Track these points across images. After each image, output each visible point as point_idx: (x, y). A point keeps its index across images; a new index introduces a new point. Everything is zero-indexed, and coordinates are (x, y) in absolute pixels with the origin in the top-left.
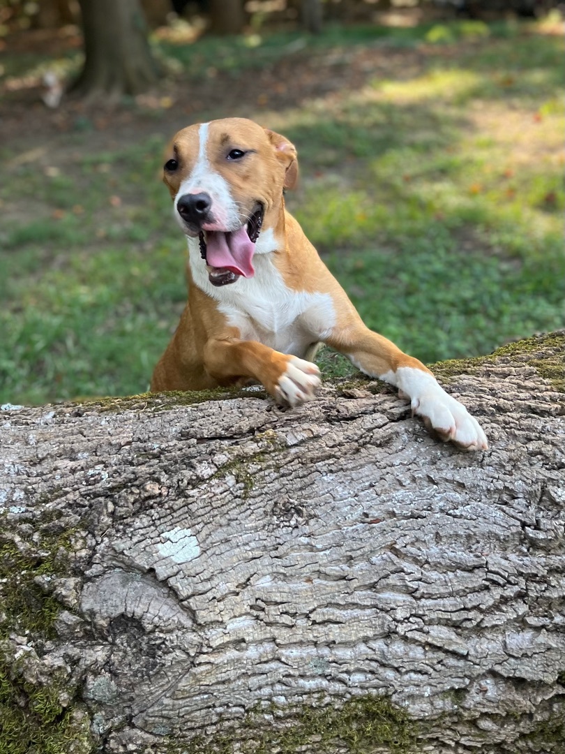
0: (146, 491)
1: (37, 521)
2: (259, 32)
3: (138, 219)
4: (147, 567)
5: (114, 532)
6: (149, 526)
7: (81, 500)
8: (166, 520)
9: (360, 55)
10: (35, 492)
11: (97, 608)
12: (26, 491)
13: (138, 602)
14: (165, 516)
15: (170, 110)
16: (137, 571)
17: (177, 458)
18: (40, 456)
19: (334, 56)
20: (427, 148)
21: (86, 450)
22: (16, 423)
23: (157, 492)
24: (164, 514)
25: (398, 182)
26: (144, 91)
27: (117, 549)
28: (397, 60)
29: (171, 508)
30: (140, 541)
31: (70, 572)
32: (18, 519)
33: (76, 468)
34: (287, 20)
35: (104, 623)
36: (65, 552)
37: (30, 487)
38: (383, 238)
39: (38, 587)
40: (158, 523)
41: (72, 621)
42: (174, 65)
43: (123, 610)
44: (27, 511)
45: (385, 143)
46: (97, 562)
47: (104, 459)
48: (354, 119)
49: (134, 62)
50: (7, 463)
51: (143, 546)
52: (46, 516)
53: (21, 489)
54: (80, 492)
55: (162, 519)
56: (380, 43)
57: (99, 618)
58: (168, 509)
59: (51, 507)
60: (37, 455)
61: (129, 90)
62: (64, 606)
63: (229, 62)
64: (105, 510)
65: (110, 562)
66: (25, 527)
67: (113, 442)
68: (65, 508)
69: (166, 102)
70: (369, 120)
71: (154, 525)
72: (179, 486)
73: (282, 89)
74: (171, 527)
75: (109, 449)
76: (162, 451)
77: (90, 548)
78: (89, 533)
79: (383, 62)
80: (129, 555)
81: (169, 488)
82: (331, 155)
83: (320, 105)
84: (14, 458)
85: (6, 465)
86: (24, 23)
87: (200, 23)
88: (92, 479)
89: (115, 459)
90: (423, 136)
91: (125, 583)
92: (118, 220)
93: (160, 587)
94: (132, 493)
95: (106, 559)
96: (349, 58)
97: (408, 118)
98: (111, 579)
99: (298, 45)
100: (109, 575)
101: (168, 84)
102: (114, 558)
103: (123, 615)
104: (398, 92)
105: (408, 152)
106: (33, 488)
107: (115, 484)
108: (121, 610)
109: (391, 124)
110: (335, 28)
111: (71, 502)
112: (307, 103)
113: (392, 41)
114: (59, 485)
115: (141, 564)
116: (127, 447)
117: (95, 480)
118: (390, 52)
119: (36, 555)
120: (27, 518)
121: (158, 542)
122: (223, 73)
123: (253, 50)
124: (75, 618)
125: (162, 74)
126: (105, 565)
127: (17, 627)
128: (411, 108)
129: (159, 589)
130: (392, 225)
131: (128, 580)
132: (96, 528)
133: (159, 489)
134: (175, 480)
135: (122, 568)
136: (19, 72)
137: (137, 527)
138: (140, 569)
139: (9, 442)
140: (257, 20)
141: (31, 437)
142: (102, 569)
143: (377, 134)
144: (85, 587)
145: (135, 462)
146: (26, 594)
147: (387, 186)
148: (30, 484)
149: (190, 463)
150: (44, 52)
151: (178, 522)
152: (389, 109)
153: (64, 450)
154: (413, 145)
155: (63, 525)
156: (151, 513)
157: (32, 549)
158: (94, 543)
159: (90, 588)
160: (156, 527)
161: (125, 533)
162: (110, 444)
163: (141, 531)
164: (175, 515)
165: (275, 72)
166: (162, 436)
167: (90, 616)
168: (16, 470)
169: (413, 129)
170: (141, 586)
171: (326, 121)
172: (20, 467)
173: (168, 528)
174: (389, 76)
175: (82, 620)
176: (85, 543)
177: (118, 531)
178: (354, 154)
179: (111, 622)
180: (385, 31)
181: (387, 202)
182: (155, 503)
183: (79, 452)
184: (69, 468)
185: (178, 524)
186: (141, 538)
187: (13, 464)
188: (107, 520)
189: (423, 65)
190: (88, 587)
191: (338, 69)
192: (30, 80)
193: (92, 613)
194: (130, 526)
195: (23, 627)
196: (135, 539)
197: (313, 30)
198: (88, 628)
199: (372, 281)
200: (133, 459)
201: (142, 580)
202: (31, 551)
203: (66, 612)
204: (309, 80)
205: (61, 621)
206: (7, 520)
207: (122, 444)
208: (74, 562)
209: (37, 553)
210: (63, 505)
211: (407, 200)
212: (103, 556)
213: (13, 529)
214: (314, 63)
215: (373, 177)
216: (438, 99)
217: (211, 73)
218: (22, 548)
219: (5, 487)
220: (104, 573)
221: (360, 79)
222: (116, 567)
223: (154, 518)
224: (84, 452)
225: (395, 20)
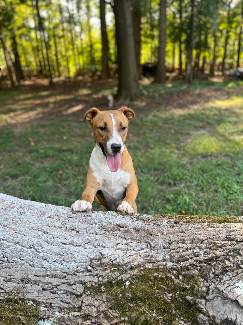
0: (226, 264)
1: (179, 270)
2: (171, 83)
3: (138, 142)
4: (234, 299)
5: (216, 281)
6: (229, 280)
7: (195, 263)
8: (235, 278)
9: (205, 91)
10: (174, 257)
11: (216, 315)
12: (170, 255)
13: (231, 314)
14: (235, 276)
15: (145, 106)
16: (229, 300)
17: (231, 249)
18: (172, 241)
19: (197, 91)
20: (236, 123)
21: (189, 240)
22: (155, 224)
23: (229, 265)
24: (235, 275)
25: (227, 134)
26: (136, 100)
27: (220, 290)
28: (219, 93)
29: (237, 273)
30: (227, 287)
31: (199, 296)
32: (171, 268)
33: (188, 248)
34: (179, 79)
35: (218, 321)
36: (197, 288)
37: (172, 254)
38: (224, 154)
39: (187, 301)
40: (232, 279)
41: (205, 319)
42: (145, 92)
43: (227, 317)
44: (174, 265)
45: (220, 121)
46: (211, 293)
47: (199, 246)
48: (207, 112)
49: (134, 91)
50: (160, 242)
51: (229, 289)
52: (182, 268)
53: (169, 255)
54: (194, 260)
55: (234, 277)
56: (212, 87)
57: (217, 319)
58: (235, 273)
59: (184, 265)
60: (171, 240)
61: (132, 100)
62: (200, 311)
63: (162, 92)
64: (211, 271)
65: (216, 294)
66: (175, 272)
67: (200, 238)
68: (188, 266)
69: (144, 104)
70: (212, 113)
71: (231, 279)
72: (237, 263)
73: (181, 101)
74: (238, 281)
75: (198, 241)
76: (222, 245)
77: (206, 287)
78: (205, 280)
79: (214, 93)
80: (225, 293)
81: (233, 263)
82: (201, 124)
83: (195, 107)
84: (162, 240)
85: (159, 243)
86: (96, 78)
87: (152, 79)
88: (196, 254)
89: (203, 246)
90: (233, 119)
91: (224, 304)
92: (132, 142)
93: (239, 308)
94: (219, 264)
95: (214, 293)
96: (202, 92)
97: (226, 113)
98: (217, 301)
99: (185, 87)
100: (216, 300)
101: (144, 98)
102: (218, 293)
103: (226, 319)
104: (222, 104)
105: (229, 124)
106: (173, 255)
107: (208, 258)
108: (225, 317)
109: (220, 114)
110: (196, 82)
111: (191, 263)
112: (191, 106)
113: (216, 87)
114: (183, 255)
115: (231, 297)
116: (206, 241)
117: (198, 255)
118: (216, 90)
119: (183, 286)
120: (174, 268)
121: (235, 288)
122: (160, 95)
123: (170, 88)
124: (206, 318)
125: (142, 95)
126: (214, 295)
127: (178, 316)
128: (227, 109)
129: (239, 309)
130: (227, 150)
131: (224, 303)
132: (208, 278)
133: (230, 264)
134: (236, 261)
135: (221, 297)
136: (96, 92)
137: (225, 280)
138: (230, 299)
139: (156, 233)
140: (170, 79)
141: (164, 231)
142: (213, 297)
143: (216, 118)
144: (207, 304)
145: (212, 248)
146: (181, 303)
147: (223, 136)
148: (171, 253)
149: (239, 253)
150: (103, 87)
151: (240, 279)
152: (219, 109)
153: (180, 239)
154: (230, 122)
155: (192, 274)
156: (229, 274)
157: (181, 283)
158: (208, 285)
159: (209, 304)
160: (232, 280)
161: (220, 282)
162: (198, 239)
163: (227, 282)
164: (239, 276)
165: (178, 96)
166: (219, 238)
167: (213, 318)
168: (163, 246)
169: (229, 117)
170: (231, 307)
171: (198, 112)
172: (165, 245)
173: (237, 281)
174: (217, 98)
175: (209, 319)
176: (204, 284)
177: (217, 281)
178: (209, 124)
179: (221, 321)
180: (213, 84)
181: (224, 141)
182: (229, 269)
183: (186, 240)
184: (185, 247)
185: (240, 280)
186: (228, 285)
187: (162, 243)
188: (212, 276)
189: (229, 95)
190: (208, 304)
191: (199, 96)
192: (100, 95)
193: (214, 317)
194: (222, 279)
195: (181, 316)
196: (226, 286)
197: (189, 82)
198: (211, 322)
199: (224, 169)
200: (211, 247)
201: (231, 304)
202: (180, 283)
203: (202, 314)
204: (190, 99)
205: (200, 318)
206: (167, 268)
207: (204, 240)
208: (201, 292)
209: (183, 285)
210: (188, 264)
211: (230, 141)
212: (213, 291)
213: (170, 272)
214: (191, 93)
215: (217, 132)
216: (236, 107)
217: (157, 95)
218: (176, 282)
219: (162, 253)
220: (214, 298)
221: (208, 99)
222: (218, 297)
223: (230, 277)
224: (188, 241)
225: (215, 80)
